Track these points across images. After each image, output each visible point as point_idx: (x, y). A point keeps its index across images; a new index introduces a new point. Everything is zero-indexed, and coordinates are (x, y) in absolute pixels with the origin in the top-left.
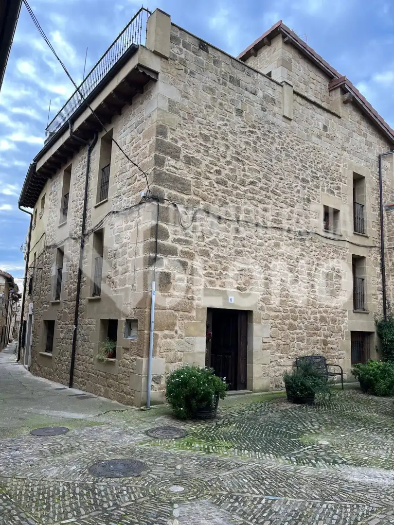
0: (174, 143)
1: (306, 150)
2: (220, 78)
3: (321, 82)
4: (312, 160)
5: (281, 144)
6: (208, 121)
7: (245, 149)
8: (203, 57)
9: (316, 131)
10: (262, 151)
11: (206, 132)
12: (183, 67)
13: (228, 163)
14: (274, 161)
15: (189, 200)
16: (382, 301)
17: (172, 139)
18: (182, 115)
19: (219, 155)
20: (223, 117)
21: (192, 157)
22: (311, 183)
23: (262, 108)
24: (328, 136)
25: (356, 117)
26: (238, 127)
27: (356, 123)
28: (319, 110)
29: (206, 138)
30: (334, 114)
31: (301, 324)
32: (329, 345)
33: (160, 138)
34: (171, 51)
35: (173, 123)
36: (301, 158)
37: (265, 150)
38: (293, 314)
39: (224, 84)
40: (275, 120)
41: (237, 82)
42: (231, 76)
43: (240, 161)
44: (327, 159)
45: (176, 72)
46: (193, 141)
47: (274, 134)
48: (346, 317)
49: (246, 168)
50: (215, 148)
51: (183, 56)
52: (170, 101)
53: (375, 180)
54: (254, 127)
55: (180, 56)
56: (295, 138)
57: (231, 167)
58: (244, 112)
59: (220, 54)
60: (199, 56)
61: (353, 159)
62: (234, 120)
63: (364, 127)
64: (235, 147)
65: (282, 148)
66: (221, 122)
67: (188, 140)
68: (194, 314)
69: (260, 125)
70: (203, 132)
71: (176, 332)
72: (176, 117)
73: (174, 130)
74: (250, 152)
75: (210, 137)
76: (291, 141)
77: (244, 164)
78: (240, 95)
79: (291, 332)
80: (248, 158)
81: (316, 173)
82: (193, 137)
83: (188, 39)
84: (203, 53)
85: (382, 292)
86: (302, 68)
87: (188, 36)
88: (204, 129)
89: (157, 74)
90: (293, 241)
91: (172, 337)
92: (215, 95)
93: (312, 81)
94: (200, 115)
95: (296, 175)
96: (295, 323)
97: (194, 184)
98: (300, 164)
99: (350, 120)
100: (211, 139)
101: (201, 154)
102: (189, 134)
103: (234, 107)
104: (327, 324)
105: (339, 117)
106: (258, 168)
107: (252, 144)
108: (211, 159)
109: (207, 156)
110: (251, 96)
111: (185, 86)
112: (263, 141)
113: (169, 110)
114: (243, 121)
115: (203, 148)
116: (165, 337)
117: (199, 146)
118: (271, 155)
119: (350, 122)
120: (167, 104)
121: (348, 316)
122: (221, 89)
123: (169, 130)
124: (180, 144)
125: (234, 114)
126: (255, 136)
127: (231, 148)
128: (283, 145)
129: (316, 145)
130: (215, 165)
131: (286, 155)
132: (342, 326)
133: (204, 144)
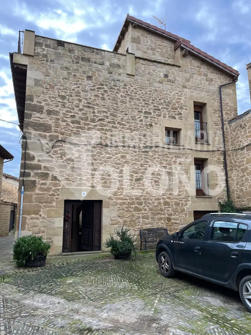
0: (39, 104)
1: (149, 93)
2: (74, 60)
3: (168, 46)
4: (154, 99)
5: (125, 92)
6: (65, 87)
7: (95, 100)
8: (60, 50)
9: (158, 79)
10: (109, 99)
11: (63, 94)
12: (45, 59)
13: (81, 110)
14: (119, 104)
15: (50, 136)
16: (226, 189)
17: (37, 102)
18: (44, 87)
19: (74, 106)
20: (77, 83)
21: (52, 110)
22: (153, 114)
23: (109, 72)
24: (170, 81)
25: (196, 63)
26: (89, 87)
27: (196, 68)
28: (160, 65)
29: (63, 97)
30: (173, 65)
31: (146, 207)
32: (173, 221)
33: (28, 103)
34: (36, 51)
35: (38, 92)
36: (144, 99)
37: (111, 98)
38: (138, 201)
39: (77, 63)
40: (120, 78)
41: (89, 60)
42: (82, 57)
43: (91, 107)
44: (168, 96)
45: (40, 62)
46: (53, 101)
47: (119, 87)
48: (189, 201)
49: (96, 111)
50: (70, 102)
51: (45, 53)
52: (35, 80)
53: (217, 104)
54: (102, 85)
55: (44, 53)
56: (139, 87)
57: (83, 112)
58: (94, 77)
59: (73, 46)
60: (57, 50)
61: (193, 93)
62: (85, 84)
63: (204, 69)
64: (86, 99)
65: (126, 95)
66: (75, 86)
67: (49, 100)
68: (54, 204)
69: (107, 83)
70: (60, 94)
71: (40, 215)
72: (40, 89)
73: (39, 96)
74: (99, 101)
75: (67, 96)
76: (135, 89)
77: (93, 108)
78: (90, 67)
79: (137, 212)
80: (97, 105)
81: (157, 107)
82: (53, 98)
83: (49, 42)
84: (60, 47)
85: (225, 182)
86: (149, 40)
87: (49, 40)
88: (61, 93)
89: (26, 66)
90: (137, 153)
91: (37, 219)
92: (70, 71)
93: (159, 47)
94: (59, 84)
95: (140, 110)
96: (141, 207)
97: (54, 126)
98: (143, 103)
99: (190, 67)
100: (67, 97)
101: (59, 108)
102: (50, 97)
103: (85, 75)
104: (170, 207)
105: (180, 67)
106: (106, 110)
107: (101, 96)
108: (67, 109)
109: (64, 108)
110: (99, 66)
111: (46, 69)
112: (109, 93)
113: (35, 85)
114: (93, 82)
115: (60, 104)
116: (32, 218)
117: (58, 103)
118: (117, 100)
119: (190, 68)
120: (33, 82)
121: (190, 200)
122: (75, 66)
123: (35, 97)
124: (43, 104)
125: (85, 79)
126: (102, 90)
127: (83, 100)
128: (127, 92)
129: (157, 89)
130: (71, 112)
131: (130, 98)
132: (185, 207)
133: (62, 101)
